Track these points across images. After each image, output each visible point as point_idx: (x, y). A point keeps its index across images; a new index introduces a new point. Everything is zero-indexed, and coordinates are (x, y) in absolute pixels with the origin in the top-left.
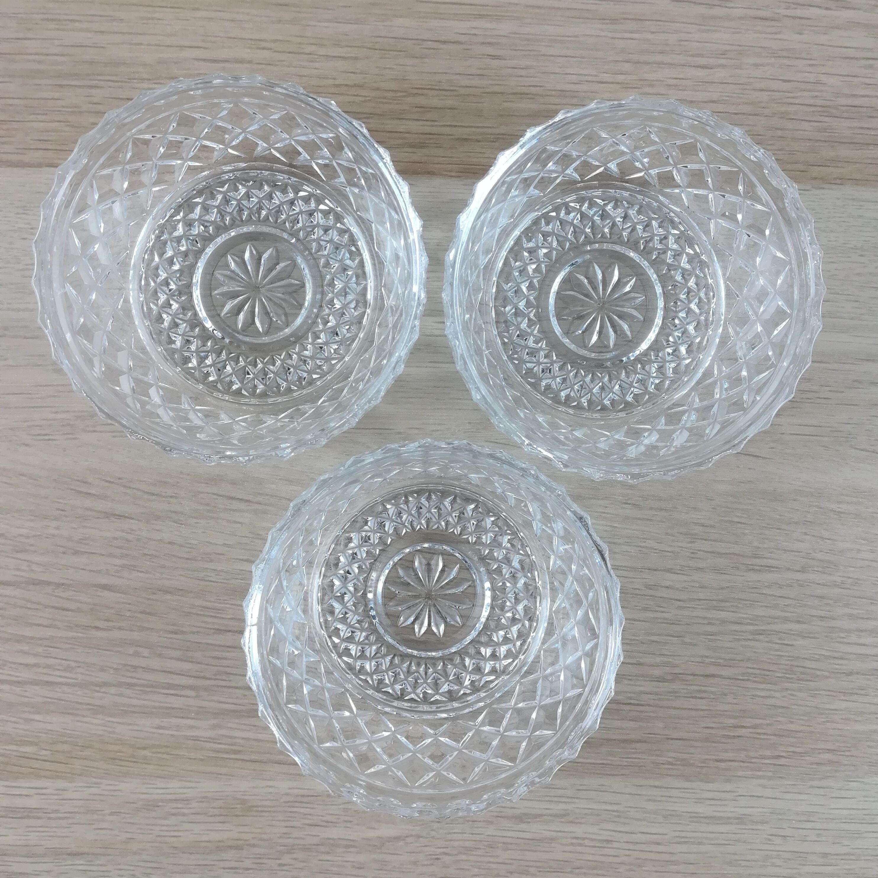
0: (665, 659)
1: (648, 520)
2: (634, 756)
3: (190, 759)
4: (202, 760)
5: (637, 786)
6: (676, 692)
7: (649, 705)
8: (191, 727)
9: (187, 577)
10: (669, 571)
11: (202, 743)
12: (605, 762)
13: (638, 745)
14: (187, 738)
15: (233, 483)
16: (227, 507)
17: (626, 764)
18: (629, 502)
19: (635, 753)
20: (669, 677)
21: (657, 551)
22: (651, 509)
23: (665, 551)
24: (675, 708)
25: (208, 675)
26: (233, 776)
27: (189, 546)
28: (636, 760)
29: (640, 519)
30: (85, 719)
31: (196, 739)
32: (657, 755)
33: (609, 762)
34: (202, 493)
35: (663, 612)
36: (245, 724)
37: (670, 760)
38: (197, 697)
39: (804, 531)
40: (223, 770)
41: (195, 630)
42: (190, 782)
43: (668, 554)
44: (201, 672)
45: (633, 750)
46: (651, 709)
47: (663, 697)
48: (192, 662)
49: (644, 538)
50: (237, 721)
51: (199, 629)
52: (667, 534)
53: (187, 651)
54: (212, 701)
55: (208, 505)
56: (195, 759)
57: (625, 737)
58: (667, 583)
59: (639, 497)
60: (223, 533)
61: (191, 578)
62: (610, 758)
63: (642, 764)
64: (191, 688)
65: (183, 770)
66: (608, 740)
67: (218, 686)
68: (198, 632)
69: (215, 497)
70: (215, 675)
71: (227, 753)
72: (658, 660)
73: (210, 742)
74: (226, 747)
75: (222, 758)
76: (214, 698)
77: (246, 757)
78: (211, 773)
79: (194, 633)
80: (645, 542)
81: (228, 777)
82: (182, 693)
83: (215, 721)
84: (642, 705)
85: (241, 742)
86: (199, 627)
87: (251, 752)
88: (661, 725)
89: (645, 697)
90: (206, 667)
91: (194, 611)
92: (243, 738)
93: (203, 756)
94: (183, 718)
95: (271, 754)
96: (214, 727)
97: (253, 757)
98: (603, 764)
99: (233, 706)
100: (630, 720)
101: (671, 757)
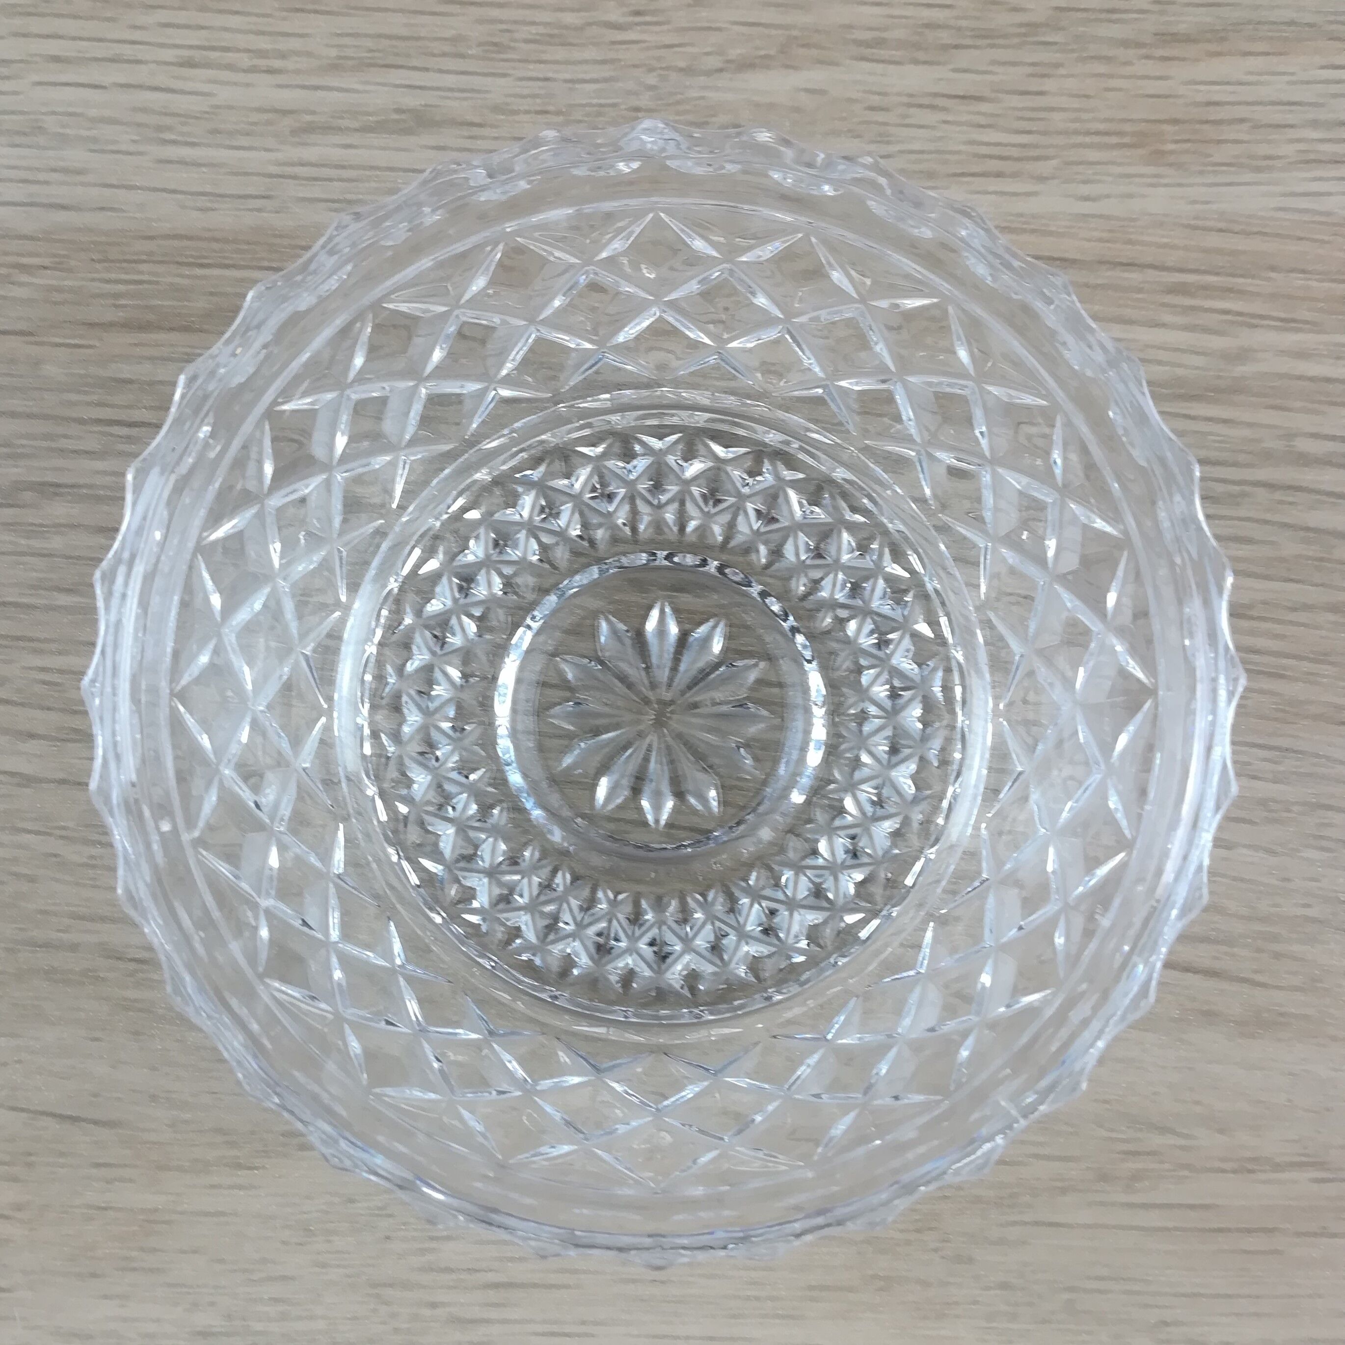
0: (37, 544)
1: (82, 918)
2: (121, 288)
3: (1303, 271)
4: (1273, 269)
5: (112, 209)
6: (9, 456)
7: (81, 421)
8: (1302, 355)
9: (1328, 758)
10: (27, 780)
11: (1275, 314)
12: (199, 271)
13: (110, 316)
14: (1315, 327)
15: (1210, 1016)
16: (1224, 948)
17: (144, 267)
18: (132, 966)
19: (117, 296)
20: (28, 496)
21: (58, 832)
22: (74, 947)
23: (38, 833)
24: (13, 415)
25: (1261, 493)
26: (1188, 226)
27: (1324, 843)
28: (113, 276)
29: (103, 919)
31: (1289, 324)
32: (59, 290)
33: (187, 271)
34: (1296, 989)
35: (43, 669)
36: (1160, 363)
37: (24, 278)
38: (1290, 436)
40: (1214, 240)
41: (1302, 617)
42: (1306, 211)
43: (29, 826)
44: (1281, 502)
45: (123, 302)
46: (74, 413)
47: (44, 444)
48: (1308, 529)
49: (94, 867)
50: (1180, 372)
51: (1292, 616)
52: (32, 879)
53: (1321, 559)
54: (1250, 425)
55: (1277, 956)
56: (1292, 271)
57: (144, 337)
58: (32, 746)
59: (104, 979)
60: (1235, 879)
61: (1317, 756)
62: (185, 282)
63: (98, 266)
64: (1304, 460)
65: (1323, 242)
66: (186, 329)
67: (1235, 464)
68: (1294, 609)
69: (1259, 978)
70: (1244, 495)
71: (1205, 287)
72: (56, 543)
73: (1253, 316)
74: (1208, 304)
75: (1217, 274)
76: (1246, 432)
77: (1151, 275)
78: (1247, 234)
79: (1307, 607)
80: (92, 857)
81: (1200, 223)
82: (1330, 446)
83: (1240, 370)
84: (99, 421)
85: (1168, 318)
86: (1291, 623)
87: (1140, 290)
88: (50, 370)
89: (91, 443)
90: (1268, 516)
91: (1306, 666)
92: (1164, 325)
93: (1269, 279)
94: (1328, 380)
95: (1087, 285)
96: (1242, 355)
97: (1134, 277)
98: (202, 266)
99: (1192, 413)
100: (130, 382)
101: (21, 284)
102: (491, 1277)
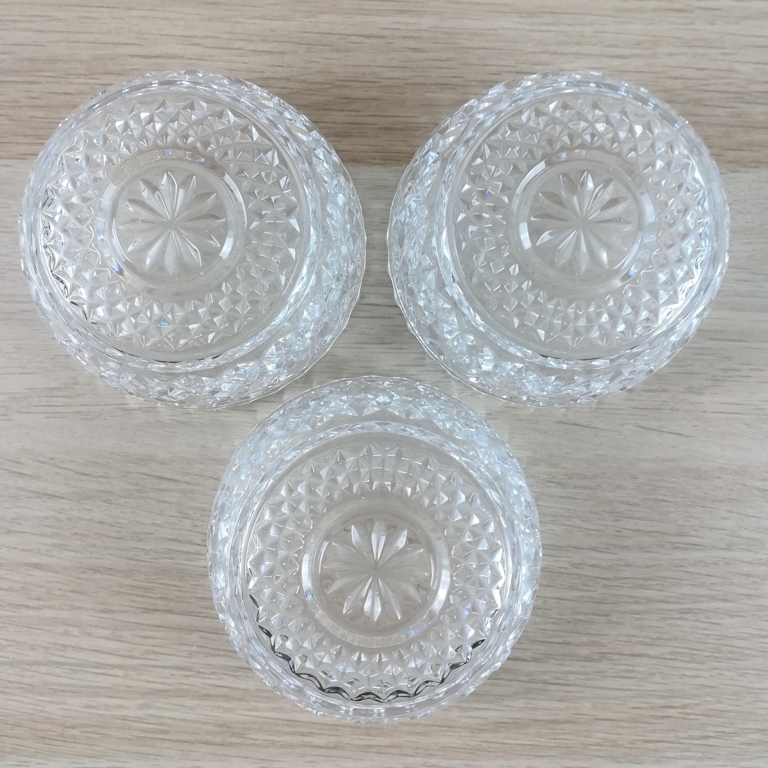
0: (592, 639)
1: (572, 498)
2: (562, 737)
3: (118, 738)
4: (129, 739)
6: (603, 672)
7: (576, 685)
8: (120, 707)
9: (116, 556)
10: (594, 549)
11: (129, 722)
12: (532, 743)
13: (566, 726)
14: (115, 717)
15: (162, 463)
16: (156, 487)
17: (553, 745)
18: (554, 480)
19: (563, 734)
20: (596, 657)
21: (582, 530)
22: (575, 487)
23: (590, 530)
24: (603, 688)
25: (137, 655)
26: (160, 756)
27: (119, 525)
28: (565, 741)
29: (565, 497)
30: (16, 698)
31: (124, 718)
32: (585, 736)
33: (537, 743)
34: (132, 473)
35: (589, 591)
36: (172, 704)
37: (599, 741)
38: (125, 676)
39: (729, 509)
40: (151, 750)
41: (124, 608)
42: (117, 761)
43: (593, 532)
44: (130, 651)
45: (561, 731)
46: (579, 689)
47: (590, 677)
48: (120, 641)
49: (569, 517)
50: (165, 701)
51: (128, 609)
52: (592, 512)
53: (116, 630)
54: (140, 680)
55: (137, 484)
56: (123, 739)
57: (554, 718)
58: (593, 562)
59: (564, 475)
60: (152, 512)
61: (120, 557)
62: (538, 739)
63: (571, 745)
64: (121, 667)
65: (111, 749)
66: (538, 721)
67: (146, 666)
68: (127, 611)
69: (144, 476)
70: (143, 654)
71: (154, 733)
72: (585, 639)
73: (138, 722)
74: (154, 726)
75: (150, 738)
76: (143, 677)
77: (174, 738)
78: (138, 753)
79: (123, 612)
80: (570, 520)
81: (156, 757)
82: (111, 672)
83: (143, 701)
84: (570, 685)
85: (169, 721)
86: (128, 606)
87: (179, 732)
88: (588, 705)
89: (572, 677)
90: (135, 646)
91: (123, 590)
92: (170, 718)
93: (131, 736)
94: (111, 697)
95: (199, 734)
96: (142, 707)
97: (181, 737)
98: (531, 745)
99: (161, 685)
100: (558, 700)
101: (600, 738)
102: (422, 369)
